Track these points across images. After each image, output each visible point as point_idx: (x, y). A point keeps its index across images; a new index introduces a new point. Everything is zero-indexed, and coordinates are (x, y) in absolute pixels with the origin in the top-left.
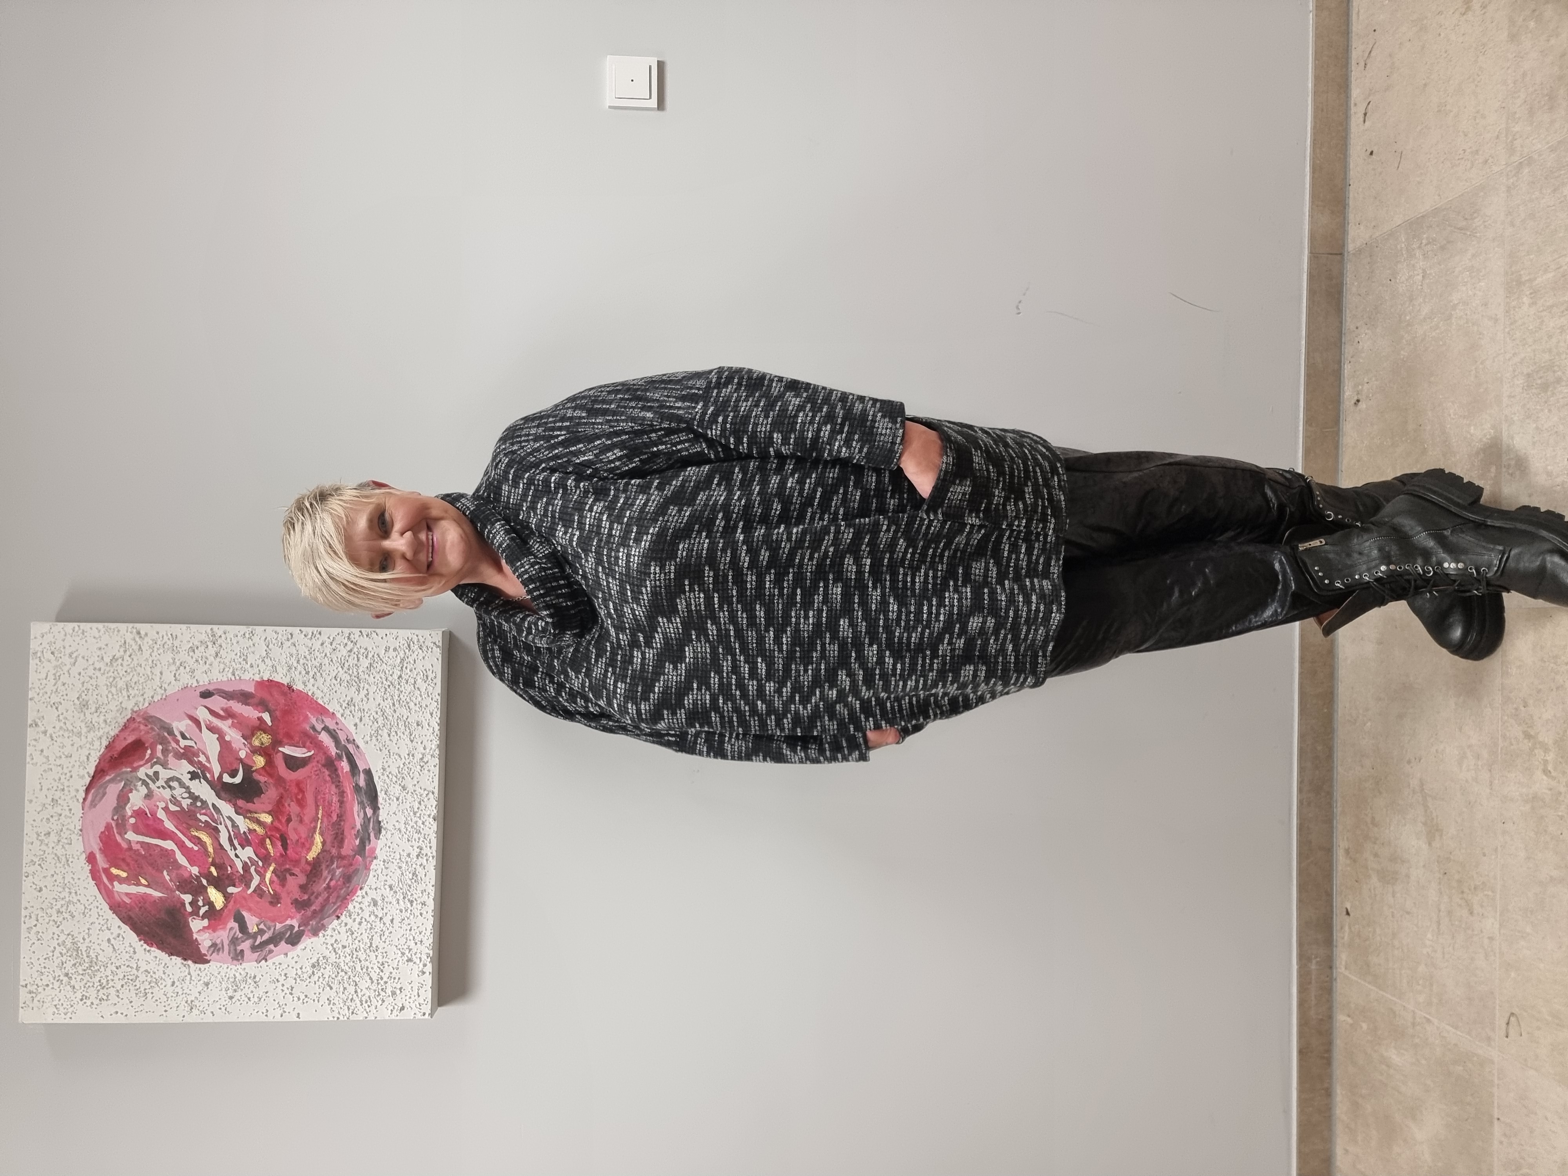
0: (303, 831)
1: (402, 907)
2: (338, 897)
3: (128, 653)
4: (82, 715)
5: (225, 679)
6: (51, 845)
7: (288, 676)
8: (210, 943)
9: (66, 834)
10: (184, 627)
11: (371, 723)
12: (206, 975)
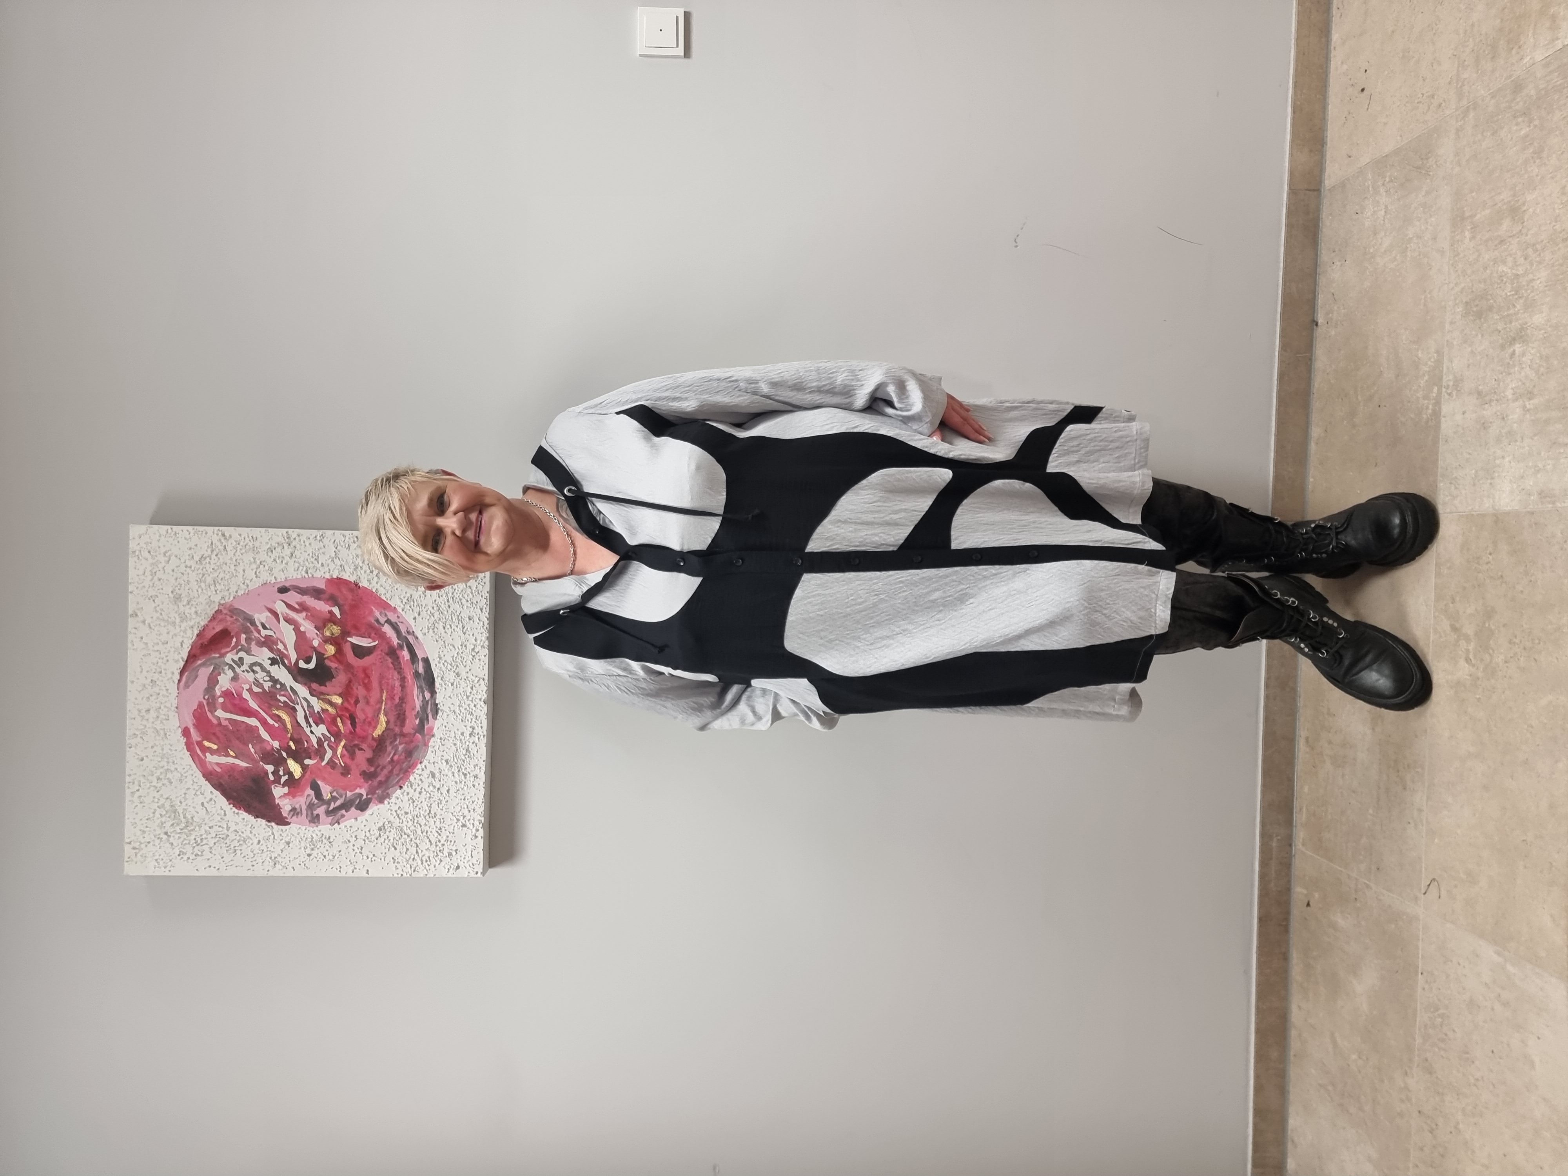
0: (370, 712)
1: (457, 778)
2: (401, 770)
3: (215, 553)
4: (176, 607)
5: (300, 577)
6: (151, 720)
7: (355, 575)
8: (290, 808)
9: (164, 711)
10: (263, 530)
11: (428, 617)
12: (288, 835)
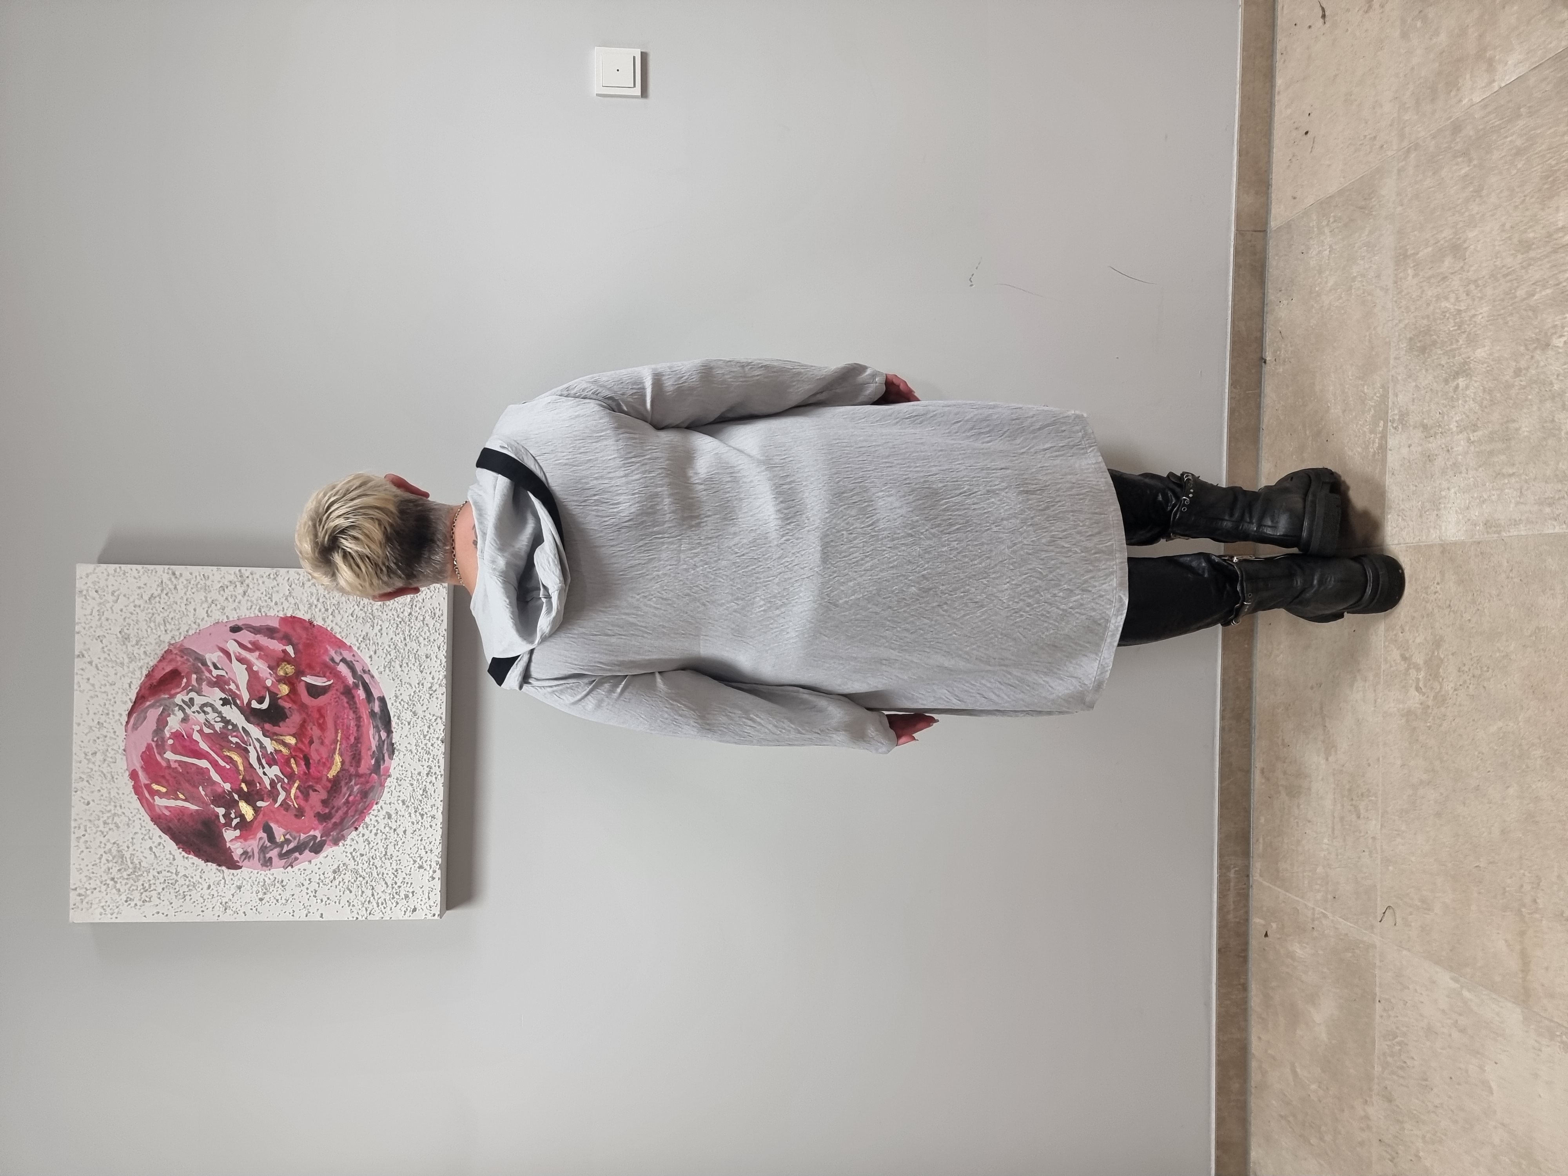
0: (324, 752)
1: (414, 819)
2: (356, 811)
3: (165, 592)
4: (124, 647)
5: (252, 615)
6: (98, 763)
7: (310, 613)
8: (242, 852)
9: (111, 753)
10: (215, 568)
11: (384, 656)
12: (239, 879)
